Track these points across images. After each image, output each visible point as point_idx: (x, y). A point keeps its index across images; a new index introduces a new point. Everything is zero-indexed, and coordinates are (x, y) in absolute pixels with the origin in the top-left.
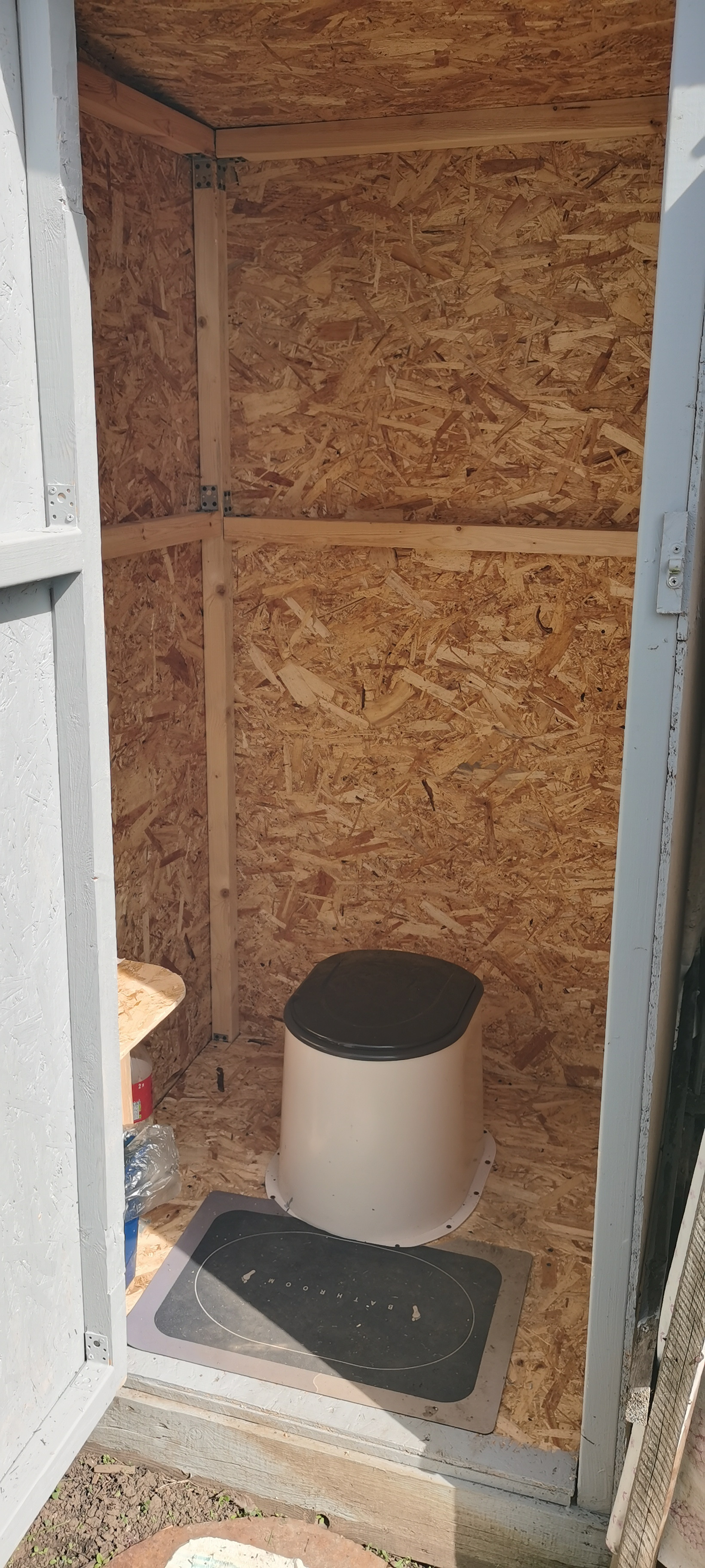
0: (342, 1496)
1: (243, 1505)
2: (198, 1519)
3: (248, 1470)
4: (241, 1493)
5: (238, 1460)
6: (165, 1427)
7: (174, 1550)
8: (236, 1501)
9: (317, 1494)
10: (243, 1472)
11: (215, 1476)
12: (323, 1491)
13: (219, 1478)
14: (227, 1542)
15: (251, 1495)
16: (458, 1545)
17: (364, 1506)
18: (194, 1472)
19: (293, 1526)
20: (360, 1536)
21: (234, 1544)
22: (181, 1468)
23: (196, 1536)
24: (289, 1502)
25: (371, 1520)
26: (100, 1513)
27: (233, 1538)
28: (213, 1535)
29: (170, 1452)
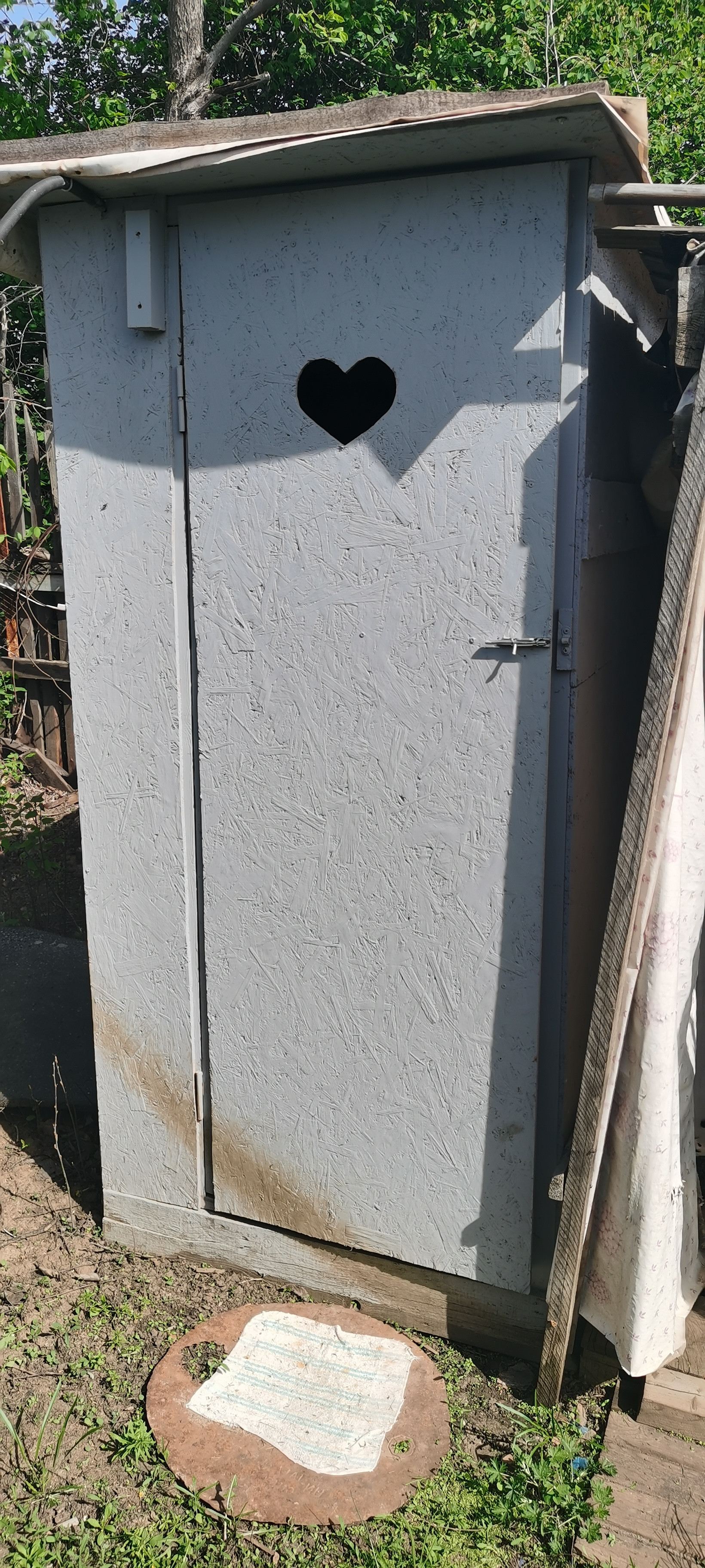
0: (369, 1285)
1: (300, 1294)
2: (269, 1301)
3: (304, 1269)
4: (298, 1287)
5: (297, 1262)
6: (246, 1239)
7: (251, 1317)
8: (296, 1292)
9: (352, 1284)
10: (300, 1271)
11: (281, 1275)
12: (356, 1282)
13: (283, 1276)
14: (288, 1315)
15: (306, 1288)
16: (449, 1317)
17: (385, 1292)
18: (266, 1272)
19: (334, 1309)
20: (382, 1315)
21: (294, 1316)
22: (257, 1270)
23: (267, 1310)
24: (333, 1292)
25: (389, 1303)
26: (201, 1294)
27: (292, 1313)
28: (279, 1310)
29: (250, 1259)
